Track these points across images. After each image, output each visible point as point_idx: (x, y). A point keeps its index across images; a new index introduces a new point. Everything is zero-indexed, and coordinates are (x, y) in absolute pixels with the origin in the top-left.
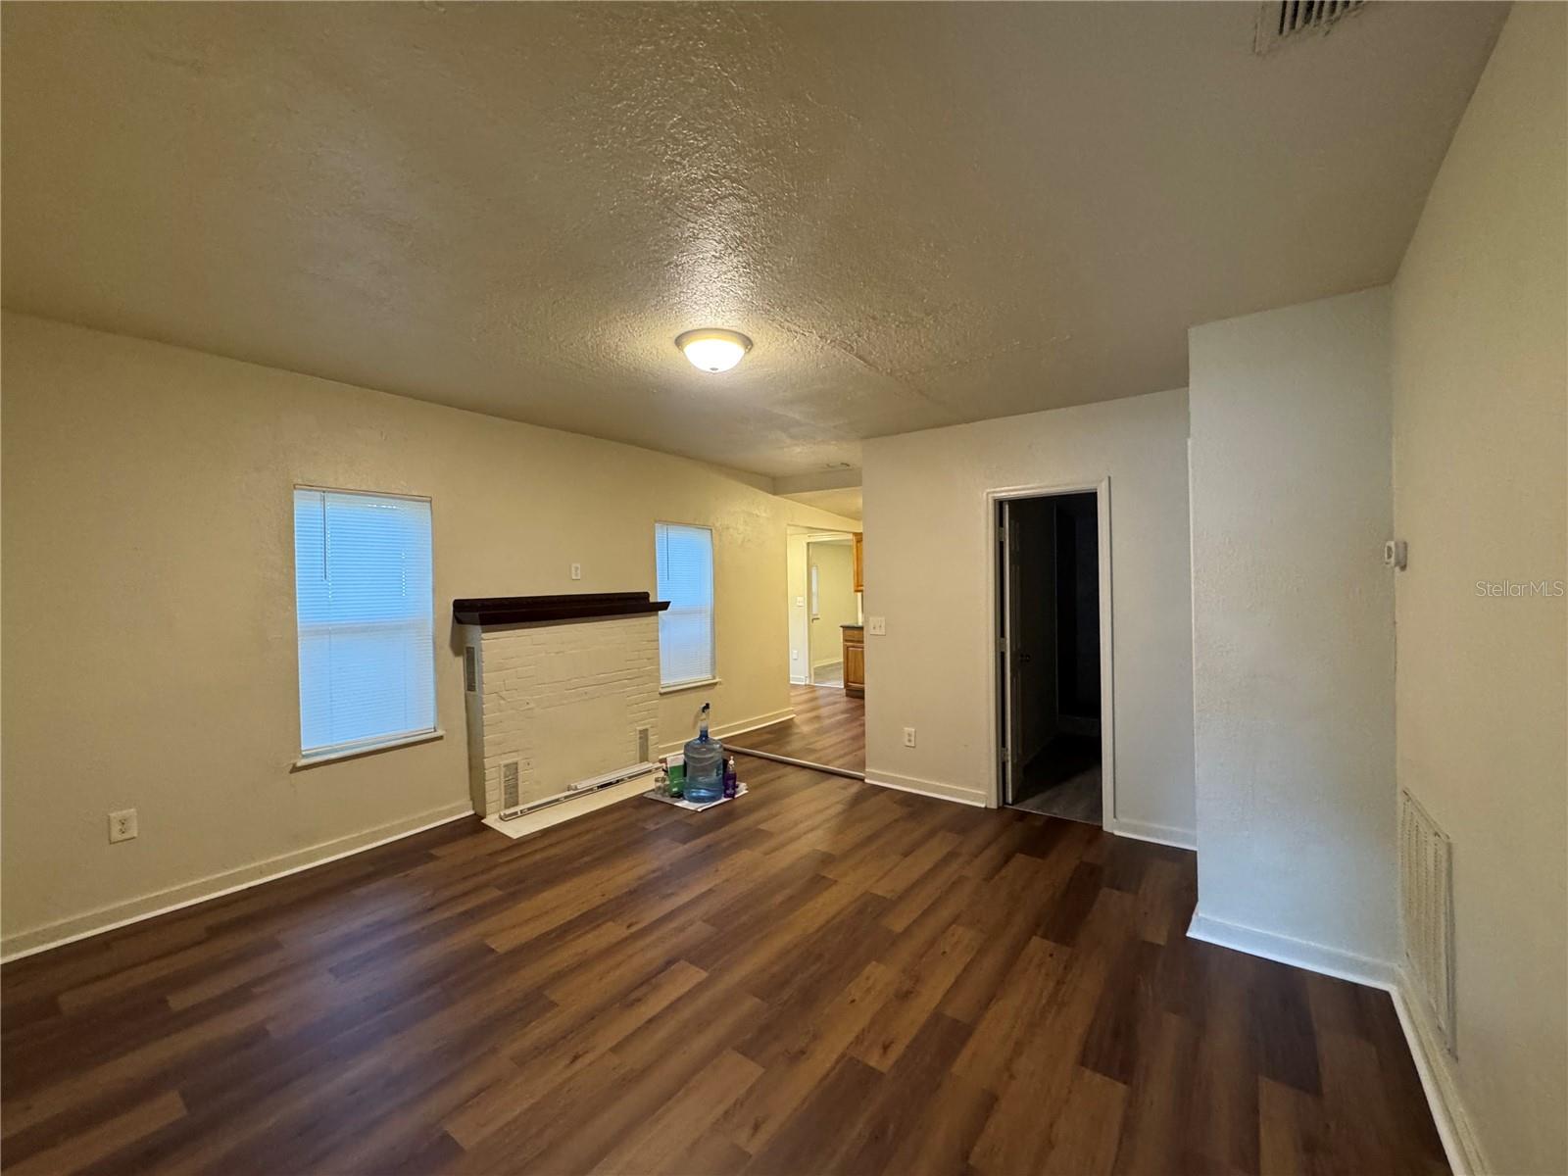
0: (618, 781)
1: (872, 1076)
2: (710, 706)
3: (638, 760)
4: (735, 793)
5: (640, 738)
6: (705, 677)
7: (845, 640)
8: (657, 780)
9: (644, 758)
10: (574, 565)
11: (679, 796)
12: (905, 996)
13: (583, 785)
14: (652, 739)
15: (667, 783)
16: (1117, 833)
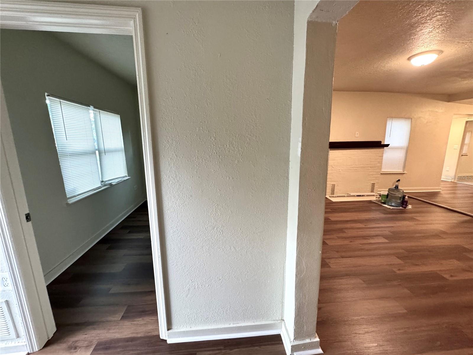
0: (363, 196)
2: (400, 180)
3: (370, 192)
4: (406, 207)
5: (372, 185)
6: (400, 171)
8: (376, 197)
9: (372, 191)
10: (357, 132)
11: (384, 203)
13: (352, 194)
14: (376, 186)
15: (380, 199)
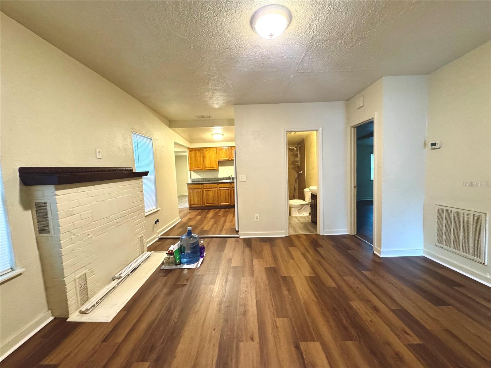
0: (138, 266)
2: (159, 221)
5: (141, 241)
6: (155, 208)
7: (189, 189)
9: (142, 251)
11: (180, 263)
14: (145, 240)
16: (325, 235)
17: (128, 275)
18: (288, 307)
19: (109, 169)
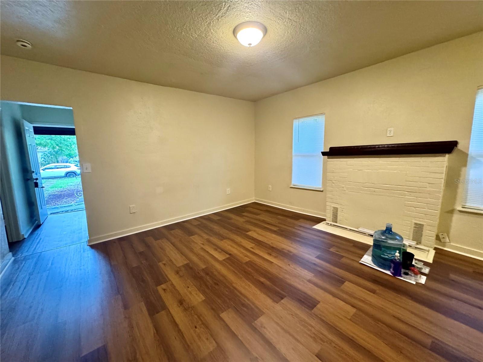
1: (159, 283)
5: (416, 227)
12: (181, 302)
14: (426, 232)
17: (365, 234)
18: (250, 269)
19: (367, 147)
